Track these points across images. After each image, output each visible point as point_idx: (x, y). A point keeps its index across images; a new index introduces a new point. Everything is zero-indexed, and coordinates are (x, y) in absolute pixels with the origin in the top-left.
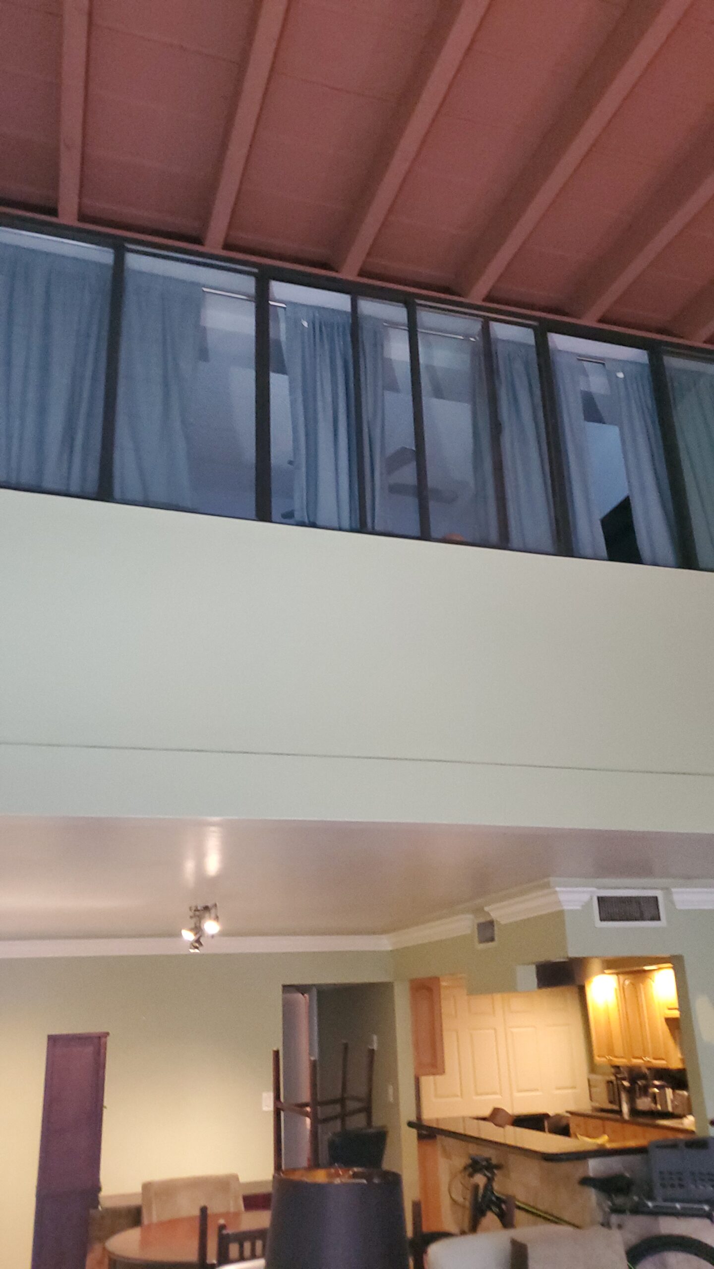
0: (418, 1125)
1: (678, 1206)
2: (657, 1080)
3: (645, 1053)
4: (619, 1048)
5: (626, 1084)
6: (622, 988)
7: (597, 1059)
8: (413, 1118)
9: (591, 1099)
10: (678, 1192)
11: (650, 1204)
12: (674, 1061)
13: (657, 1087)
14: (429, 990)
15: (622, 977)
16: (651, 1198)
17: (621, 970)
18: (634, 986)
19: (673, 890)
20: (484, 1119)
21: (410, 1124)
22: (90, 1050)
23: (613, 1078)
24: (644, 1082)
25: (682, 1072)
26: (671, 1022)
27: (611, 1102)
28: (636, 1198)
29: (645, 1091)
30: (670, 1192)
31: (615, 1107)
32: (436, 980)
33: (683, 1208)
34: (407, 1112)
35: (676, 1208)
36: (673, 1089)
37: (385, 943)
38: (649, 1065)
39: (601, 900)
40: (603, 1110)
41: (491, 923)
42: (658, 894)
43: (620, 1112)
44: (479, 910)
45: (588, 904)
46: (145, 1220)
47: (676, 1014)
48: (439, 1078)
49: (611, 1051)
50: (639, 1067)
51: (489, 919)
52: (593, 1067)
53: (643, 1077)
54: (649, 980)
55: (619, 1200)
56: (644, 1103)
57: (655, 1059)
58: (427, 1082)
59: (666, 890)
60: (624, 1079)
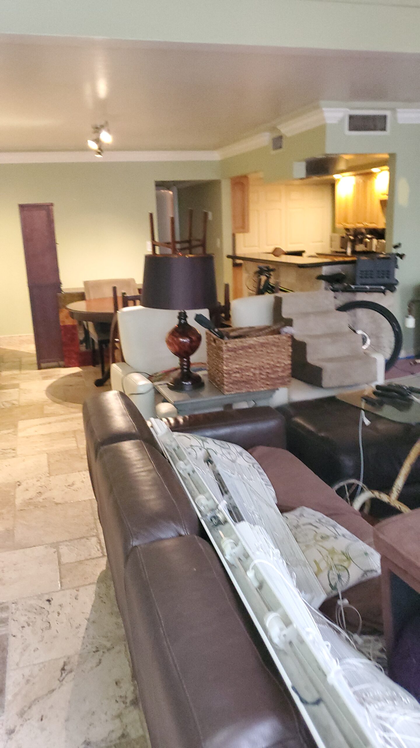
0: (234, 257)
1: (368, 287)
2: (369, 234)
3: (365, 220)
4: (350, 218)
5: (352, 238)
6: (357, 184)
7: (338, 225)
8: (231, 253)
9: (331, 247)
10: (370, 281)
11: (353, 287)
12: (380, 224)
13: (369, 238)
14: (242, 184)
15: (358, 177)
16: (354, 284)
17: (359, 172)
18: (365, 183)
19: (398, 110)
20: (269, 253)
21: (229, 257)
22: (43, 213)
23: (344, 235)
24: (362, 237)
25: (383, 230)
26: (383, 203)
27: (342, 248)
28: (346, 284)
29: (361, 241)
30: (364, 281)
31: (343, 250)
32: (245, 177)
33: (370, 288)
34: (227, 250)
35: (366, 288)
36: (377, 239)
37: (216, 156)
38: (366, 227)
39: (351, 117)
40: (337, 252)
41: (280, 138)
42: (388, 113)
43: (345, 253)
44: (274, 129)
45: (342, 121)
46: (87, 297)
47: (386, 197)
48: (246, 234)
49: (346, 221)
50: (360, 228)
51: (280, 135)
52: (334, 230)
53: (362, 234)
54: (375, 179)
55: (337, 286)
56: (360, 248)
57: (371, 223)
58: (240, 237)
59: (394, 110)
60: (350, 235)
